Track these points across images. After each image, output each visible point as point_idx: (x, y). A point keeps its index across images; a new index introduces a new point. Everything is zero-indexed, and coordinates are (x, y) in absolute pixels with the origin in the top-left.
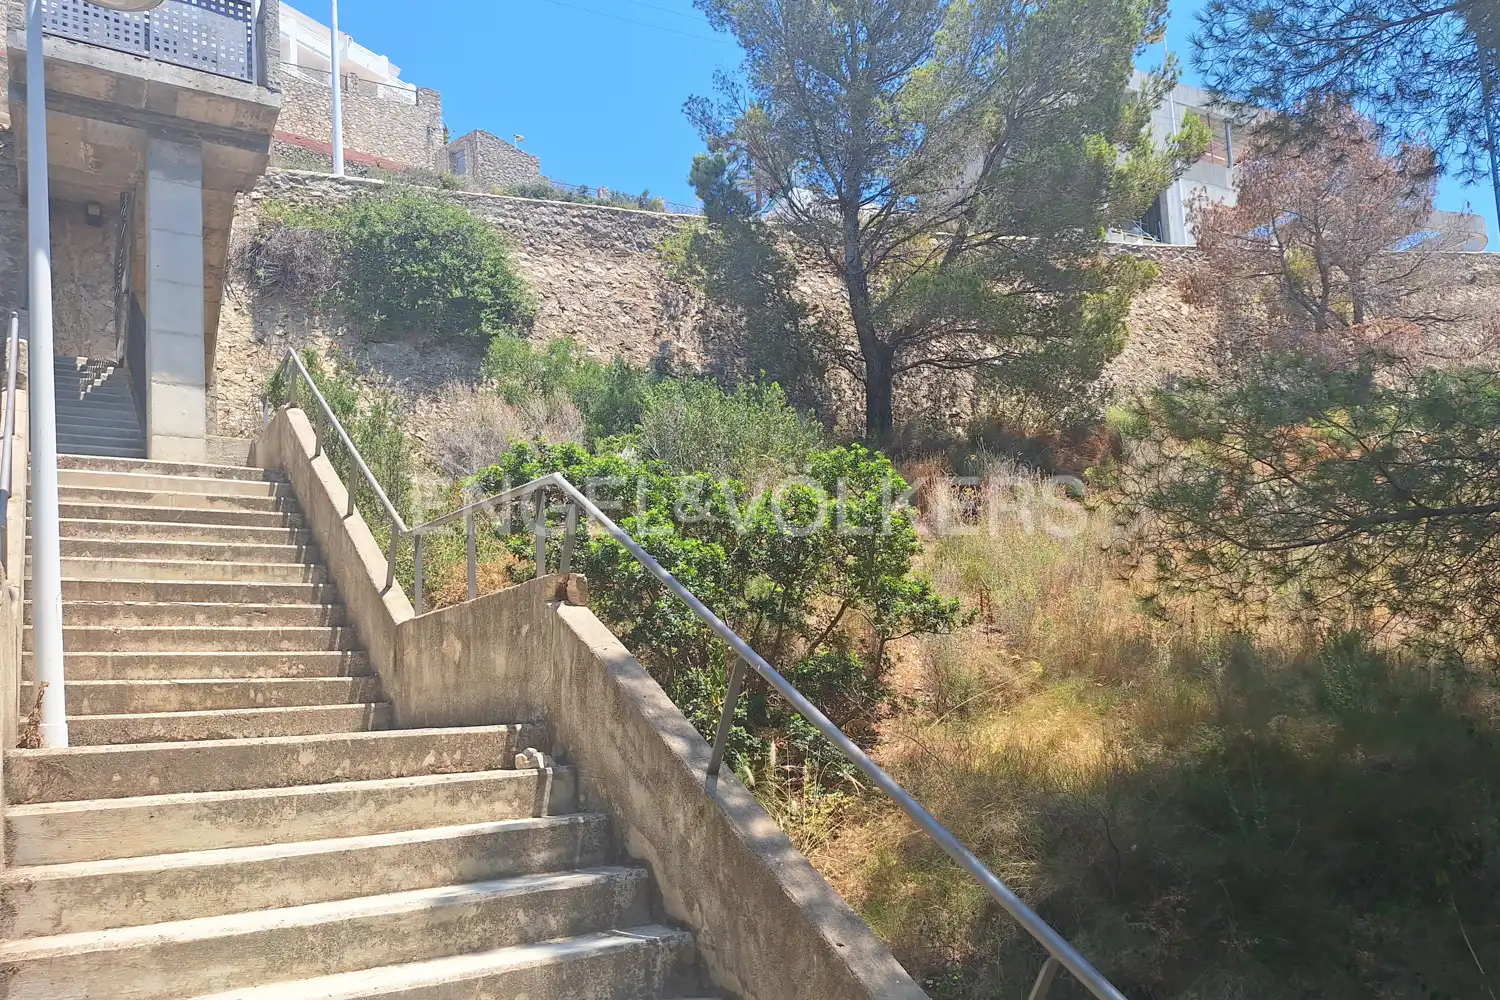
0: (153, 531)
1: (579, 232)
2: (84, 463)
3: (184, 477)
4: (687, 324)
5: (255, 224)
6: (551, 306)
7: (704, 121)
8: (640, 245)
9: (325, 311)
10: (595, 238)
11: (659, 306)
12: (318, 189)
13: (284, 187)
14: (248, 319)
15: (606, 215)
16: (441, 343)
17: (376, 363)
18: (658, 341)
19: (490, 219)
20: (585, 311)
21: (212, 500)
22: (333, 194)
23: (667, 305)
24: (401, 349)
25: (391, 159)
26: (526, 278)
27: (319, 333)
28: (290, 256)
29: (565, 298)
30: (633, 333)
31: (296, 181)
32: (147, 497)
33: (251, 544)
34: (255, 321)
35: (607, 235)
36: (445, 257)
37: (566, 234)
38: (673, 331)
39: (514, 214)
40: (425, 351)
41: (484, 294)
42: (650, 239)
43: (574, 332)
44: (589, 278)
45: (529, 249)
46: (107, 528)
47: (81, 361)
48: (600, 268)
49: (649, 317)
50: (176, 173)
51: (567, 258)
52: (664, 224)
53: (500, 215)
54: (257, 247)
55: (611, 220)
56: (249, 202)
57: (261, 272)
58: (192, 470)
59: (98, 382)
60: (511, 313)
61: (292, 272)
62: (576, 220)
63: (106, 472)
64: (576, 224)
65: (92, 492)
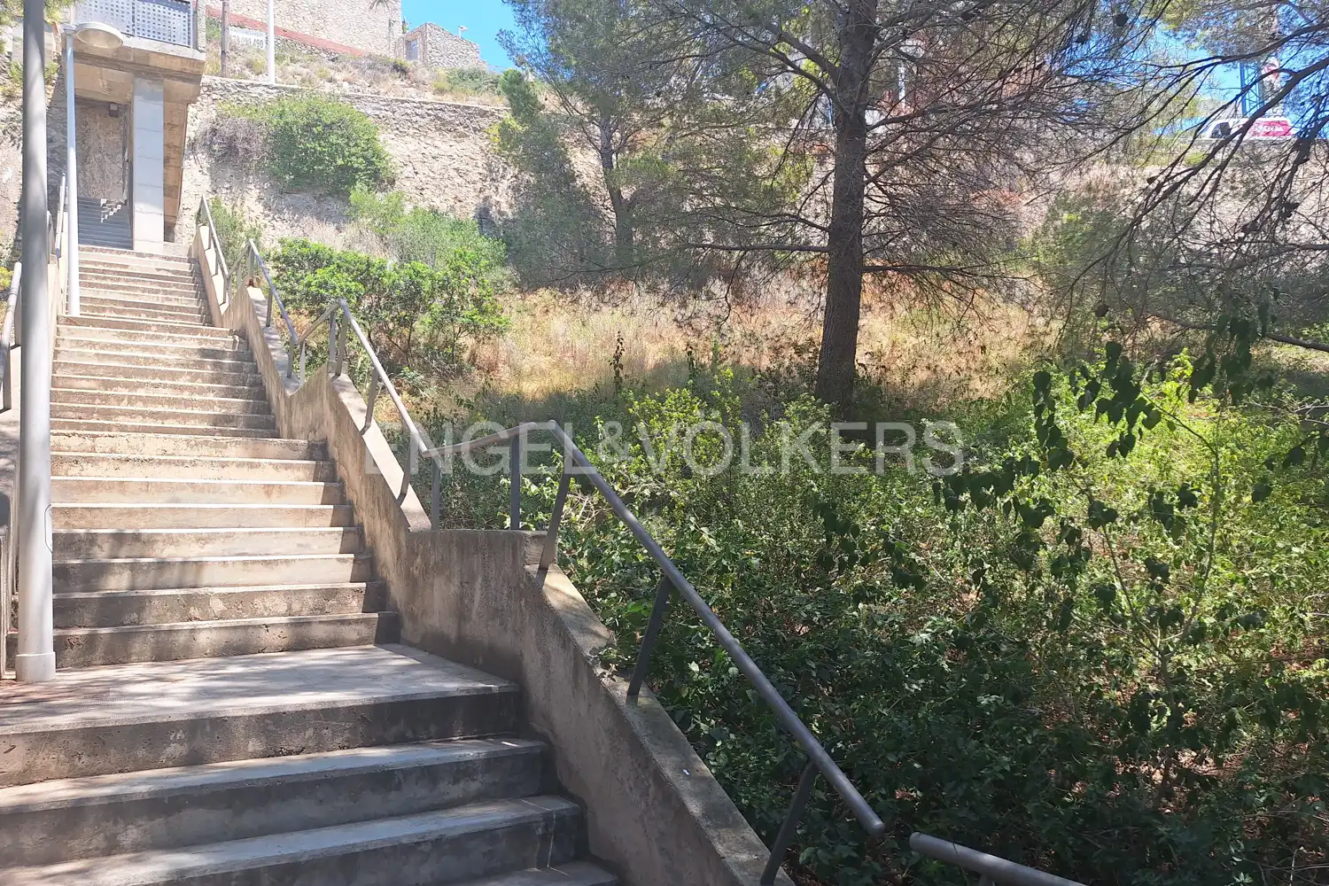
0: (127, 281)
1: (431, 120)
2: (97, 250)
3: (147, 259)
4: (504, 185)
5: (214, 115)
6: (408, 171)
7: (509, 46)
8: (475, 129)
9: (257, 172)
10: (443, 125)
11: (485, 172)
12: (255, 91)
13: (233, 91)
14: (208, 178)
15: (451, 108)
16: (330, 194)
17: (288, 207)
18: (482, 196)
19: (370, 111)
20: (432, 174)
21: (159, 270)
22: (265, 95)
23: (491, 171)
24: (305, 198)
25: (359, 47)
26: (391, 152)
27: (252, 186)
28: (233, 139)
29: (418, 166)
30: (464, 189)
31: (241, 87)
32: (126, 267)
33: (174, 289)
34: (212, 179)
35: (450, 122)
36: (333, 139)
37: (422, 122)
38: (493, 188)
39: (387, 108)
40: (319, 199)
41: (358, 163)
42: (482, 125)
43: (423, 189)
44: (435, 152)
45: (396, 132)
46: (105, 278)
47: (103, 201)
48: (445, 145)
49: (477, 179)
50: (151, 97)
51: (422, 138)
52: (492, 114)
53: (378, 109)
54: (214, 131)
55: (455, 112)
56: (210, 101)
57: (216, 147)
58: (151, 256)
59: (111, 214)
60: (379, 178)
61: (235, 147)
62: (430, 112)
63: (107, 254)
64: (429, 115)
65: (100, 263)
